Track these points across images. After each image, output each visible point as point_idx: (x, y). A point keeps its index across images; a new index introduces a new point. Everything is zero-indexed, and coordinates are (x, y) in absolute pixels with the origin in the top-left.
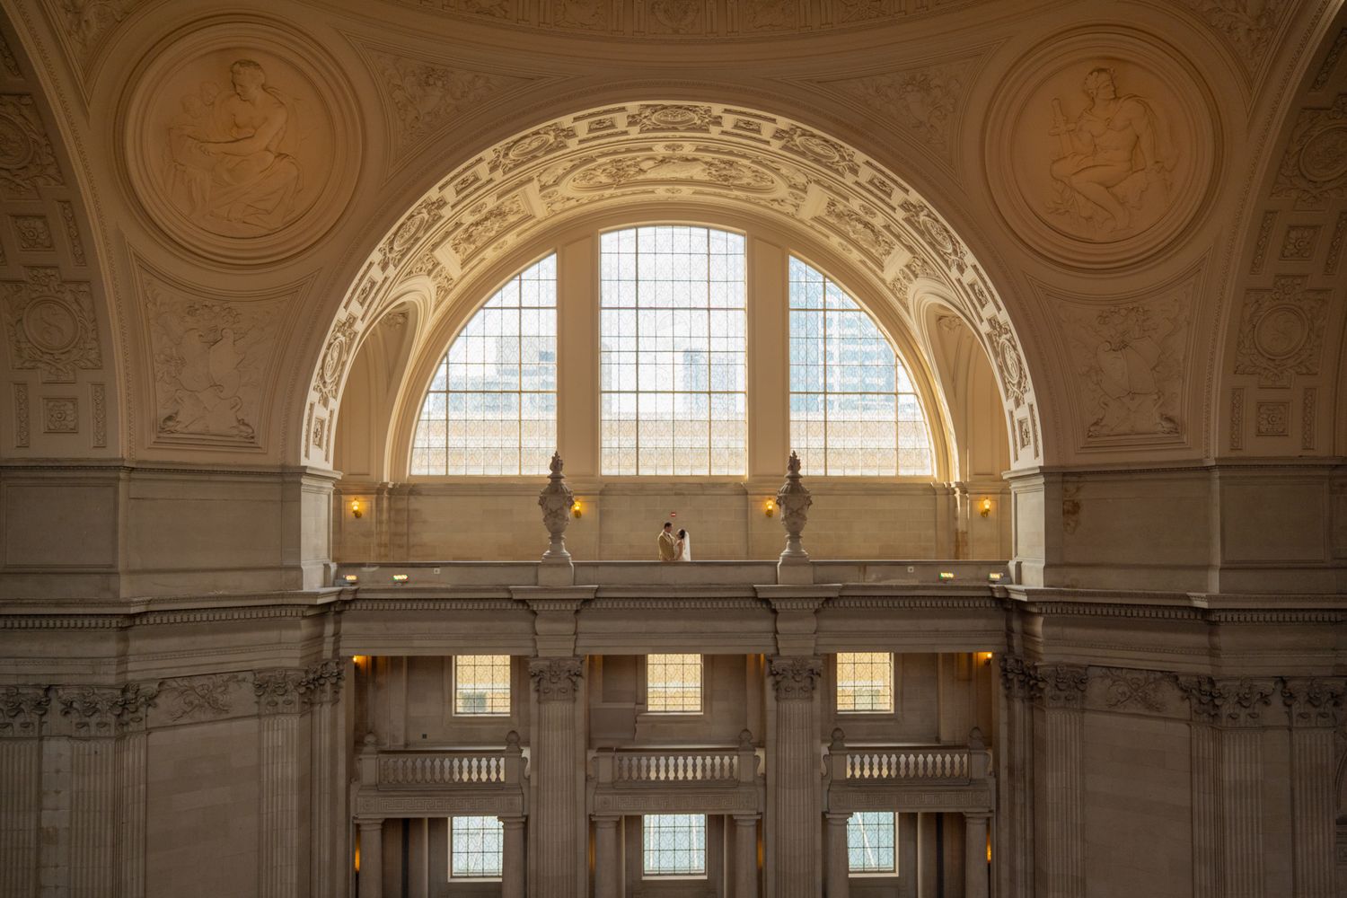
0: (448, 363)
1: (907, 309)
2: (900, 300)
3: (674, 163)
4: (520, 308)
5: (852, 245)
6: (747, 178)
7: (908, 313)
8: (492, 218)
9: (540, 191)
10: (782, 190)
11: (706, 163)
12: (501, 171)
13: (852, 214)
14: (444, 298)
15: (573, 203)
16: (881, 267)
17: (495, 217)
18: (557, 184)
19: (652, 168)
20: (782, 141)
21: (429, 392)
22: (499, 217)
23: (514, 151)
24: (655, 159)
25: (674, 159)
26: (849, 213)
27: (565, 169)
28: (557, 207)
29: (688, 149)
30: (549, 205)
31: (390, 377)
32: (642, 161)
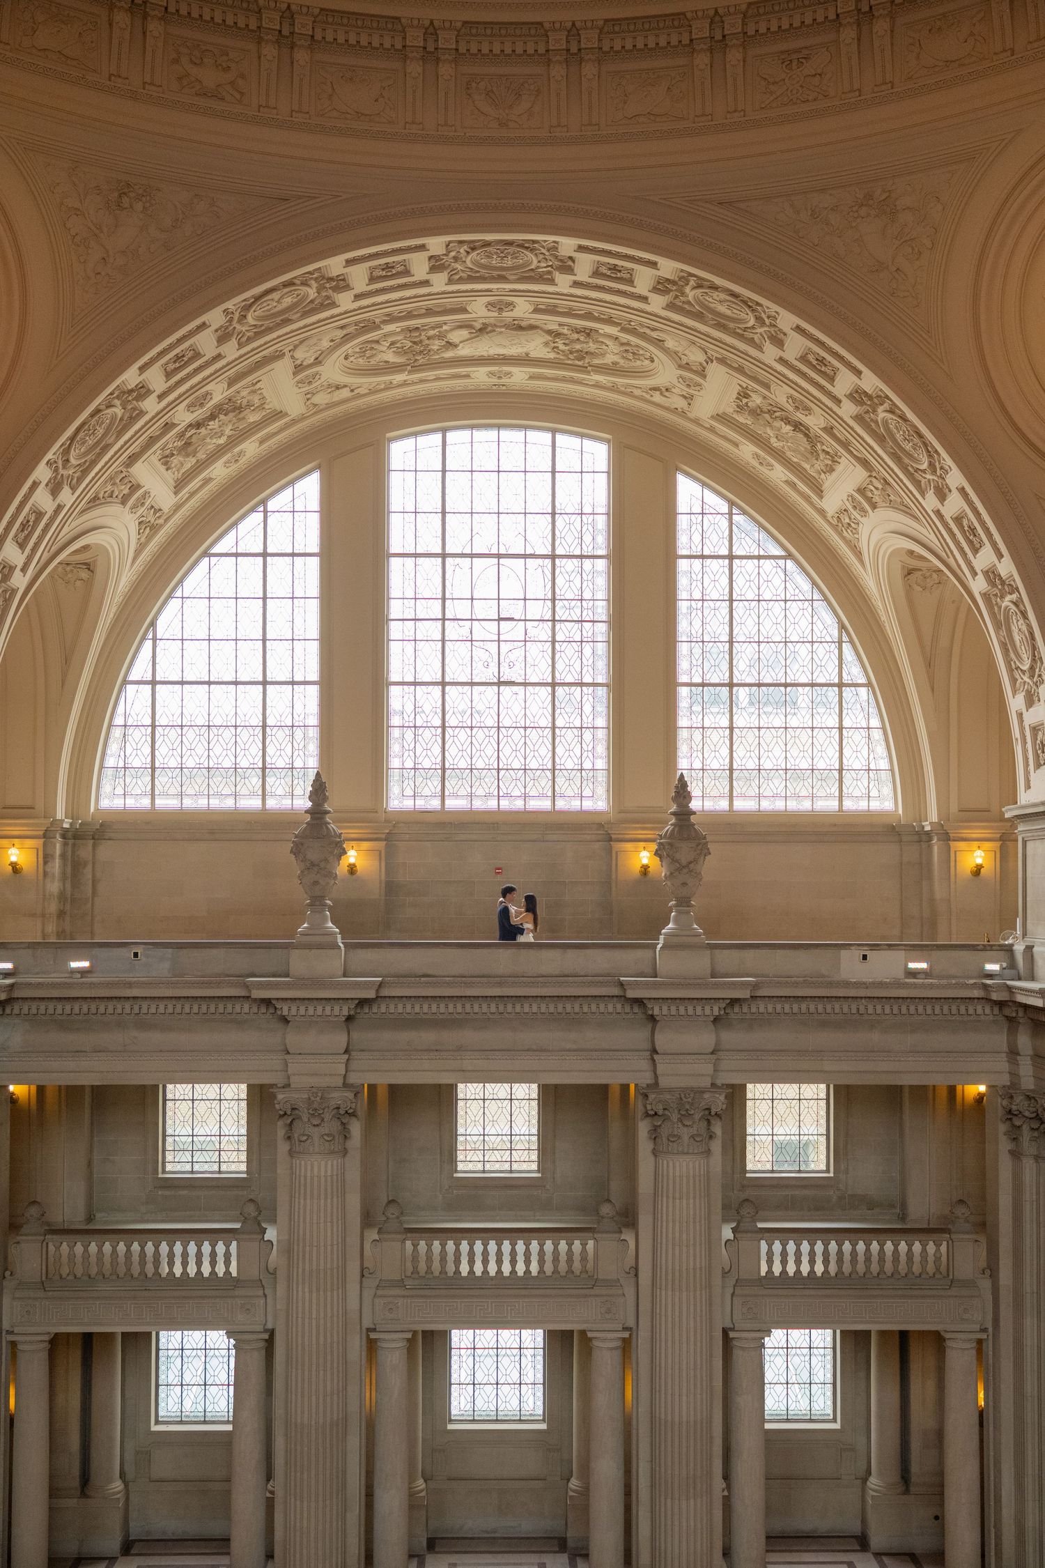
0: (154, 638)
1: (859, 555)
2: (848, 542)
3: (500, 332)
4: (265, 554)
5: (775, 457)
7: (862, 564)
8: (221, 416)
9: (294, 373)
10: (667, 373)
12: (236, 343)
13: (775, 409)
14: (149, 539)
15: (345, 393)
16: (820, 492)
17: (226, 415)
18: (320, 362)
19: (467, 340)
20: (667, 297)
21: (125, 682)
22: (231, 415)
23: (255, 311)
24: (470, 327)
25: (501, 327)
26: (770, 408)
27: (332, 341)
28: (321, 399)
29: (522, 309)
30: (309, 396)
31: (67, 660)
32: (451, 330)
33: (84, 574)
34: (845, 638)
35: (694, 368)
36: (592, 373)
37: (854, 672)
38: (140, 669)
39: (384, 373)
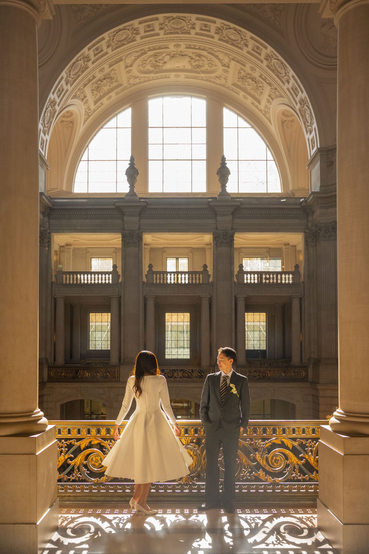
0: (88, 150)
1: (270, 121)
2: (267, 118)
3: (177, 57)
4: (117, 128)
5: (248, 95)
6: (206, 67)
7: (271, 124)
8: (107, 79)
9: (125, 68)
10: (220, 70)
11: (190, 57)
12: (111, 49)
13: (247, 75)
14: (87, 118)
15: (137, 81)
16: (259, 102)
17: (108, 79)
18: (132, 66)
19: (169, 60)
20: (219, 35)
21: (80, 161)
22: (109, 79)
23: (116, 38)
24: (170, 55)
25: (178, 54)
26: (246, 75)
27: (135, 57)
28: (132, 81)
29: (183, 48)
30: (129, 80)
31: (66, 151)
32: (165, 56)
33: (71, 125)
34: (267, 148)
35: (226, 65)
36: (201, 74)
37: (270, 157)
38: (85, 157)
39: (147, 73)
